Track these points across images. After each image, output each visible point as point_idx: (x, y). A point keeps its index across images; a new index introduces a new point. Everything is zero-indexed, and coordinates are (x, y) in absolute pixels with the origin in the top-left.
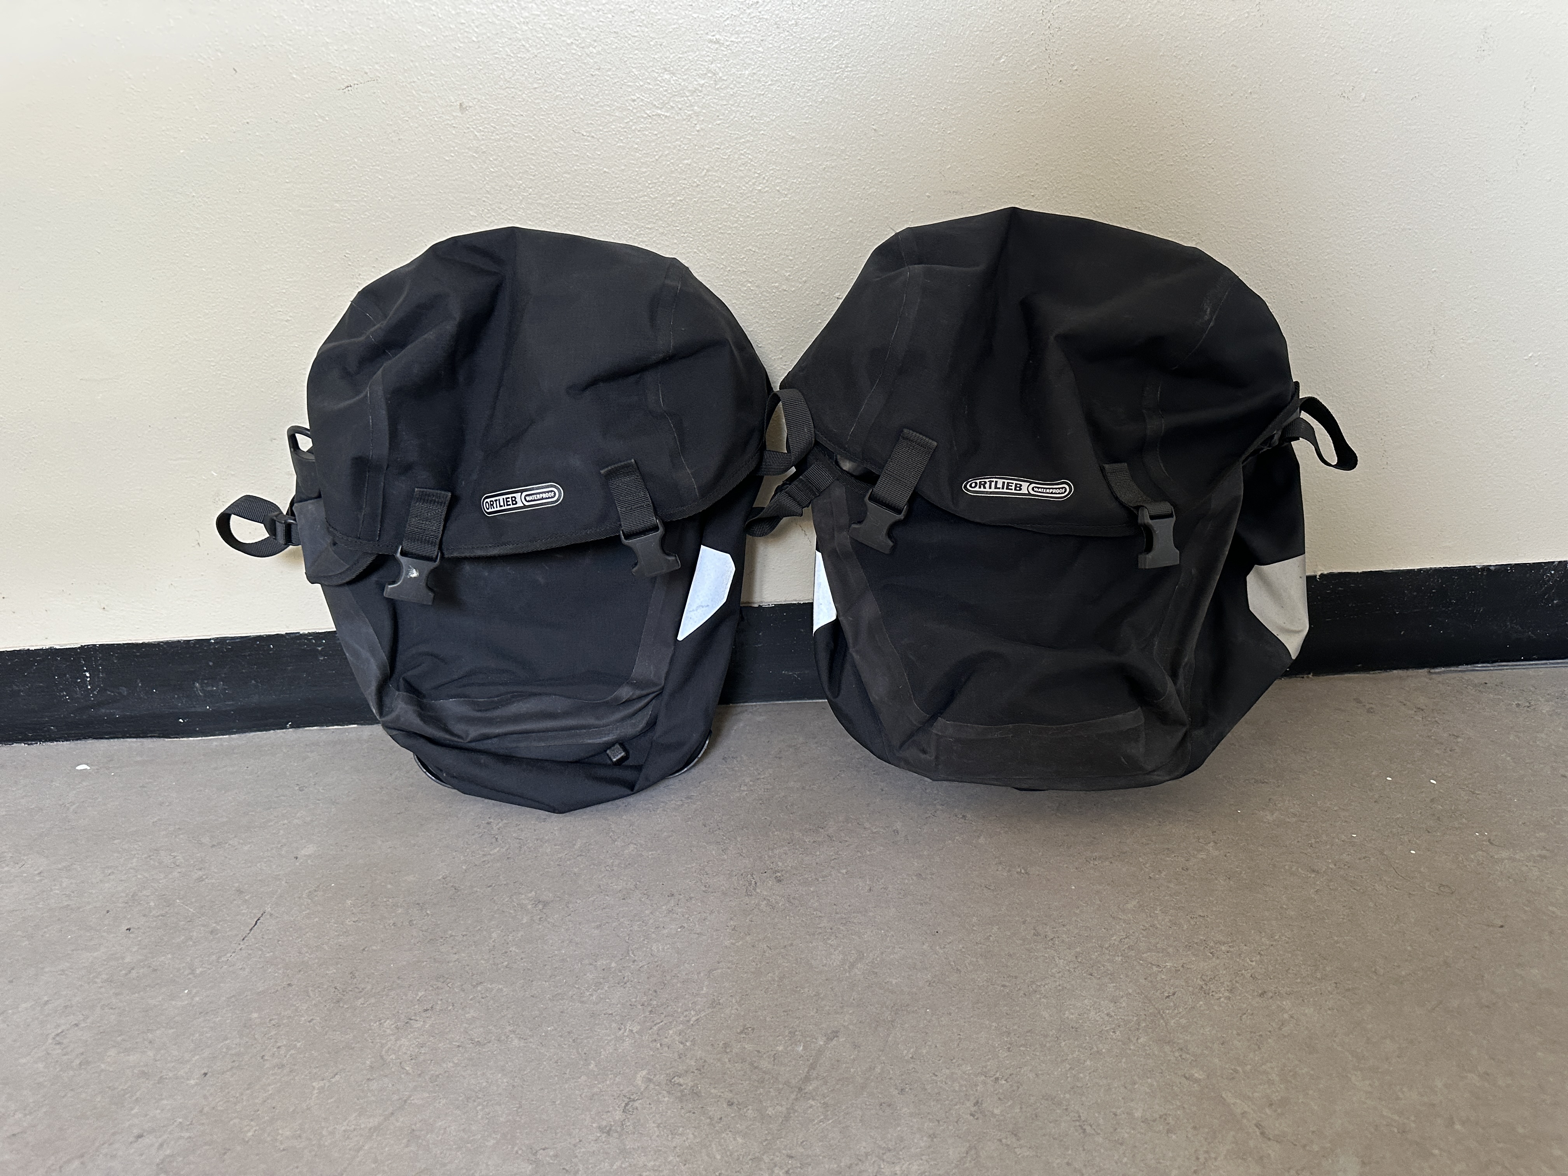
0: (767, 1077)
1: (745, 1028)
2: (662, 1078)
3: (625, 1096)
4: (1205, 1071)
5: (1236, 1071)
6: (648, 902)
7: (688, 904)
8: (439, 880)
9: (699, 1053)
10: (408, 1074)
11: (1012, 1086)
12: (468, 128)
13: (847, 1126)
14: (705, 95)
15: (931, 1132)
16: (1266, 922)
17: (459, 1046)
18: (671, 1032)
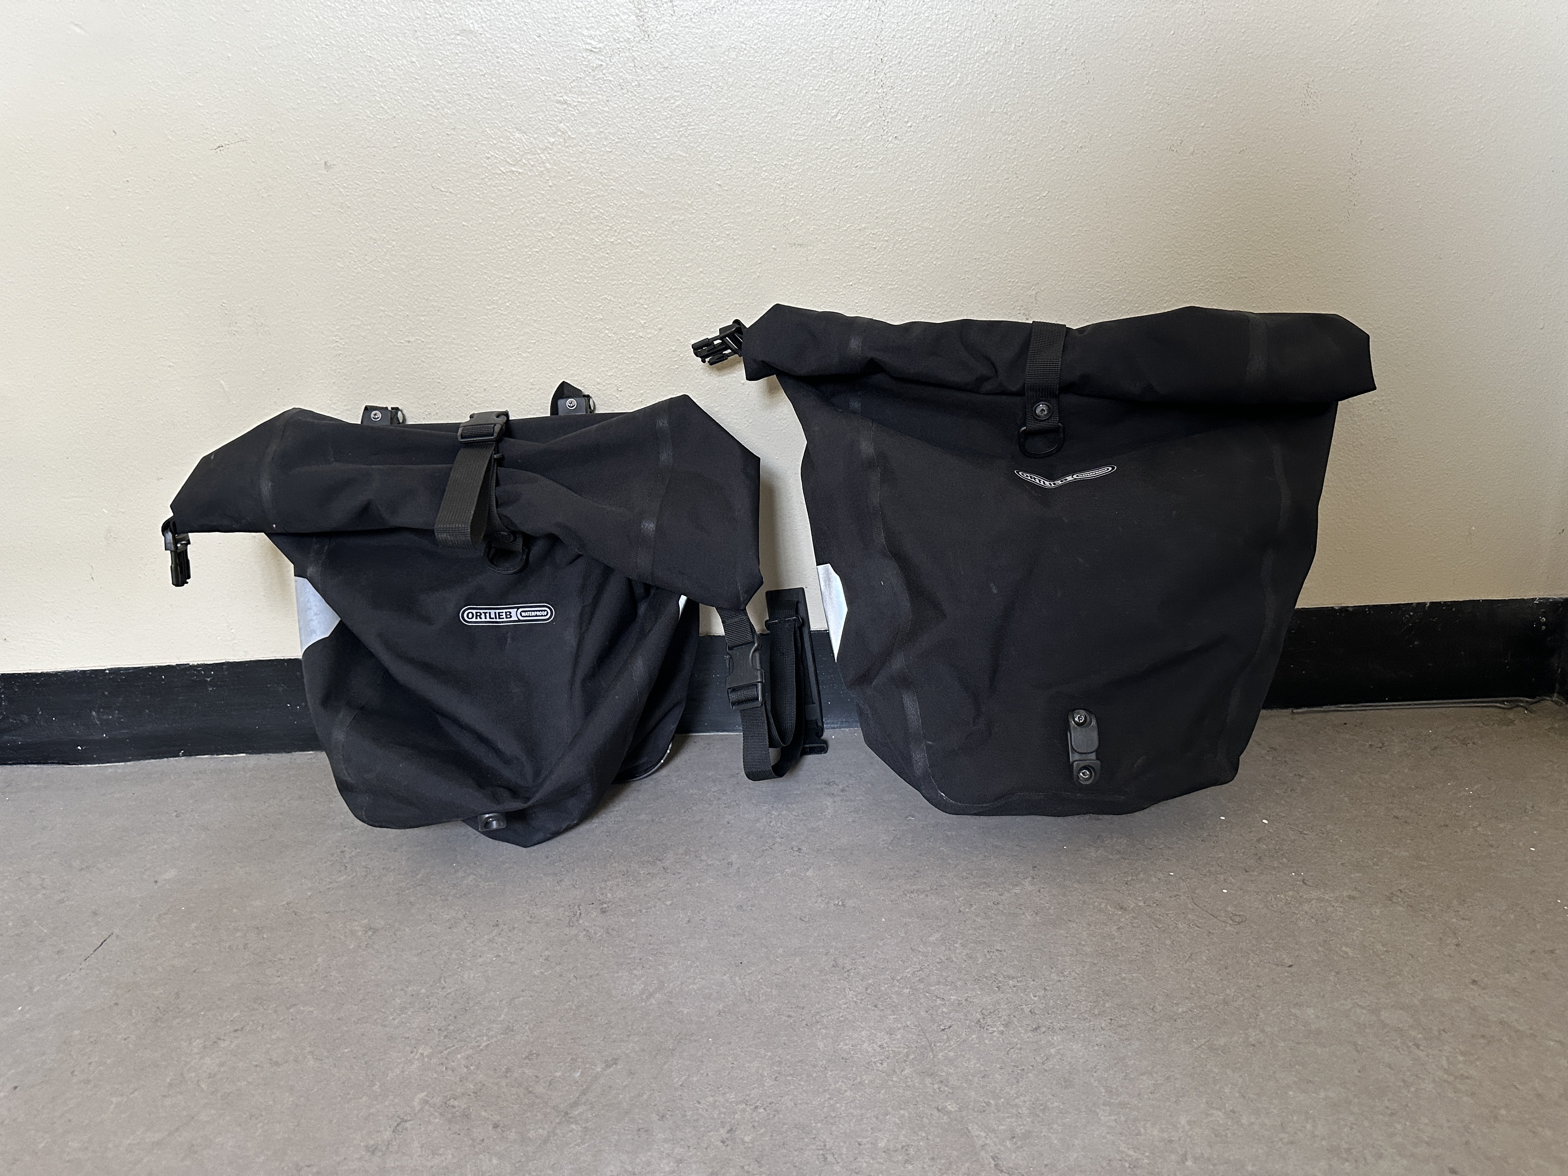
0: (537, 1101)
1: (531, 1053)
2: (438, 1100)
3: (399, 1117)
4: (958, 1104)
5: (988, 1104)
6: (473, 931)
7: (510, 934)
8: (283, 905)
9: (480, 1077)
10: (202, 1091)
11: (769, 1114)
12: (333, 185)
13: (600, 1151)
14: (556, 152)
15: (679, 1157)
16: (1060, 958)
17: (256, 1066)
18: (459, 1056)
